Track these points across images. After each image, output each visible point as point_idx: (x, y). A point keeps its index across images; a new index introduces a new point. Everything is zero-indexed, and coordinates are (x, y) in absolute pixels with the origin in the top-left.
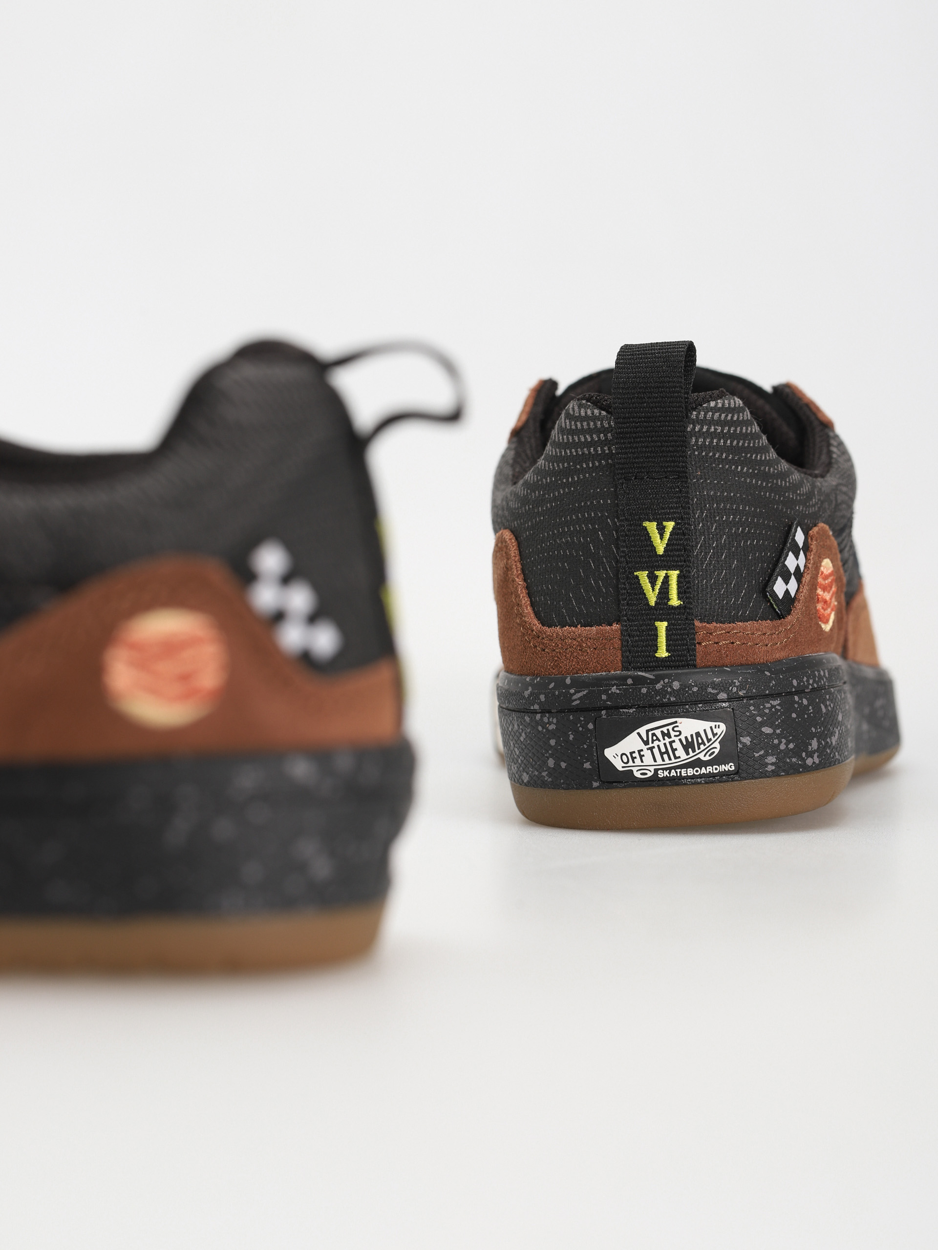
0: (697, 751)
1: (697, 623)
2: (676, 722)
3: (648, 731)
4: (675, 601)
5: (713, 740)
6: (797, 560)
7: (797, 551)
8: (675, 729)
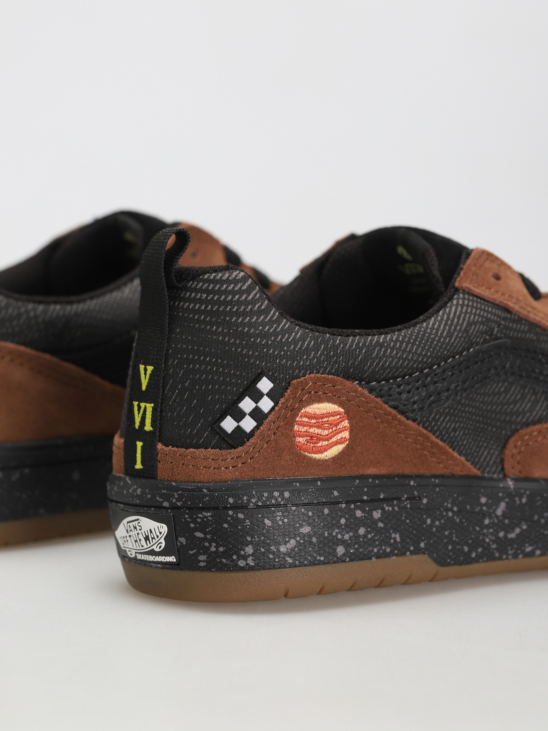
0: (152, 544)
1: (160, 446)
2: (138, 520)
3: (128, 523)
4: (148, 427)
5: (160, 537)
6: (256, 403)
7: (257, 396)
8: (139, 524)
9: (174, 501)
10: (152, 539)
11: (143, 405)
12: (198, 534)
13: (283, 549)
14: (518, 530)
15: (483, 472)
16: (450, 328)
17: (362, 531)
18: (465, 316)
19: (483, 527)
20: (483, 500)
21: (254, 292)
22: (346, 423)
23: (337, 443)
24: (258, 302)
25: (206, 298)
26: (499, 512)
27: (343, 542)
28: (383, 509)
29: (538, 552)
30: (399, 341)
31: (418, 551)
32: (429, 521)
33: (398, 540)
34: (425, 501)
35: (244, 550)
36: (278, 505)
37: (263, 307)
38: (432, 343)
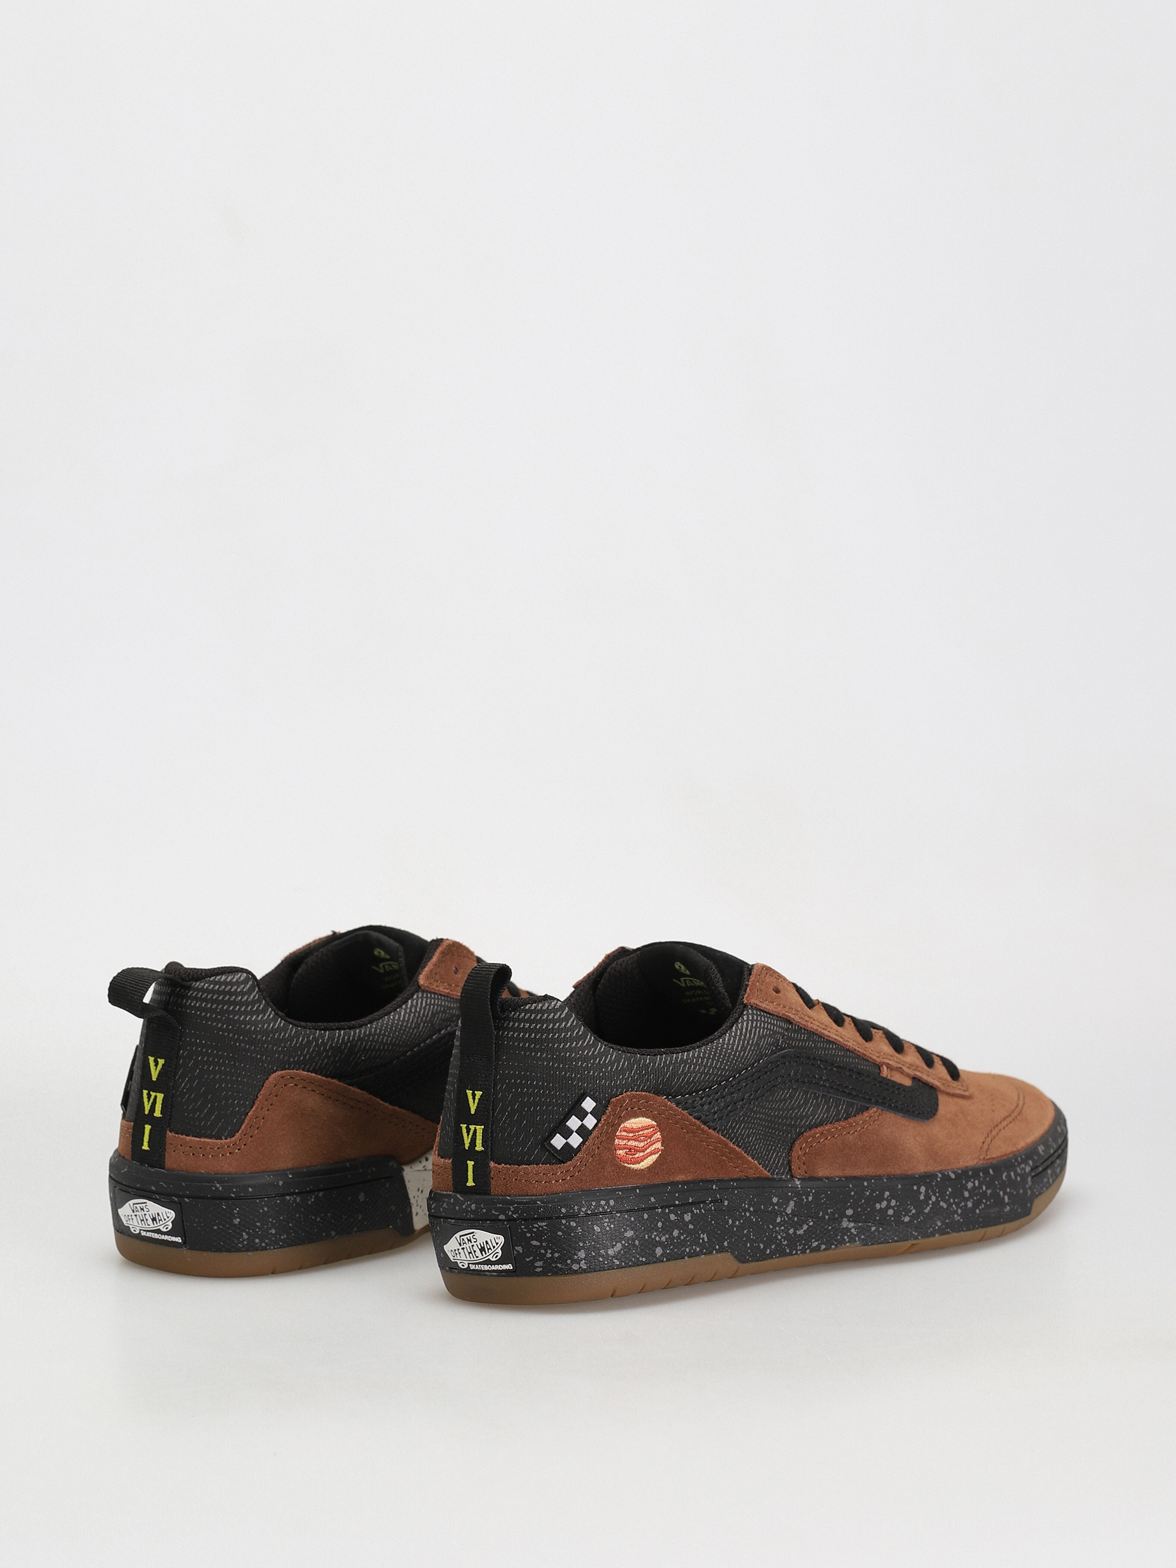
0: (488, 1254)
1: (492, 1164)
2: (473, 1233)
3: (460, 1236)
4: (479, 1147)
5: (496, 1247)
6: (582, 1121)
7: (582, 1115)
8: (474, 1237)
9: (510, 1213)
10: (488, 1249)
11: (472, 1127)
12: (534, 1243)
13: (611, 1252)
14: (805, 1227)
15: (772, 1174)
16: (744, 1042)
17: (676, 1233)
18: (756, 1030)
19: (775, 1225)
20: (775, 1200)
21: (572, 1020)
22: (658, 1135)
23: (651, 1154)
24: (576, 1029)
25: (529, 1027)
26: (789, 1211)
27: (660, 1244)
28: (692, 1212)
29: (823, 1247)
30: (701, 1057)
31: (722, 1250)
32: (730, 1222)
33: (706, 1240)
34: (726, 1203)
35: (577, 1255)
36: (604, 1213)
37: (580, 1033)
38: (729, 1057)
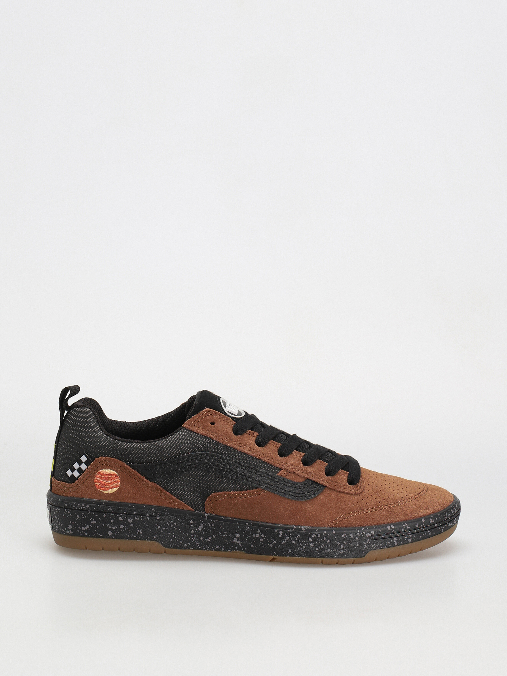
1: (53, 478)
5: (49, 516)
6: (80, 466)
7: (80, 463)
9: (51, 502)
13: (83, 528)
14: (210, 538)
15: (195, 510)
17: (122, 527)
18: (180, 440)
19: (190, 534)
20: (192, 522)
21: (90, 418)
22: (119, 479)
23: (113, 487)
26: (200, 528)
27: (111, 530)
28: (134, 518)
29: (223, 549)
30: (146, 447)
31: (152, 539)
32: (159, 527)
33: (141, 533)
34: (158, 518)
35: (69, 527)
36: (83, 510)
